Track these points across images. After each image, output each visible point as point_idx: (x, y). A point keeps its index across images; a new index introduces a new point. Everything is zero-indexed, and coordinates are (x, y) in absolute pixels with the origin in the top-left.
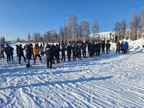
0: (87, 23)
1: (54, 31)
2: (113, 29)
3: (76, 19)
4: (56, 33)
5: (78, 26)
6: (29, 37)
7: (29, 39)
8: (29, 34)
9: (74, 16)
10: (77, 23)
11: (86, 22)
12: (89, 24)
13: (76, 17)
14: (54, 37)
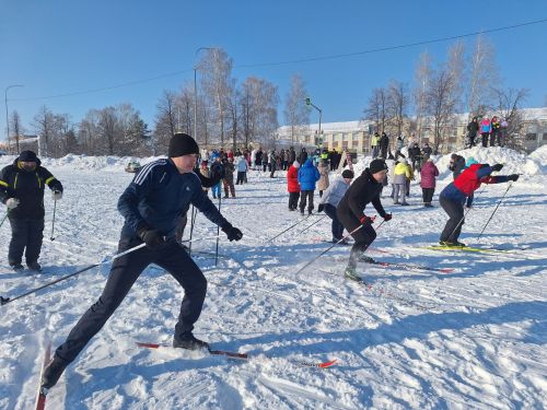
0: (267, 85)
1: (129, 107)
2: (365, 111)
3: (228, 67)
4: (136, 117)
6: (17, 131)
7: (17, 139)
8: (16, 118)
9: (222, 54)
11: (262, 83)
12: (274, 90)
13: (231, 60)
14: (131, 133)
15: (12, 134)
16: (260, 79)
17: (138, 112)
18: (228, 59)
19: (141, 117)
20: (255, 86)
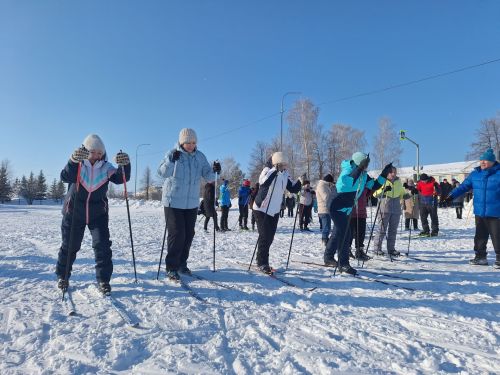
0: (354, 131)
3: (316, 113)
4: (237, 168)
5: (323, 138)
6: (148, 182)
7: (147, 188)
9: (309, 104)
10: (320, 127)
11: (348, 129)
12: (361, 134)
13: (318, 109)
15: (144, 185)
16: (346, 126)
17: (239, 164)
18: (314, 108)
19: (240, 168)
20: (341, 133)
